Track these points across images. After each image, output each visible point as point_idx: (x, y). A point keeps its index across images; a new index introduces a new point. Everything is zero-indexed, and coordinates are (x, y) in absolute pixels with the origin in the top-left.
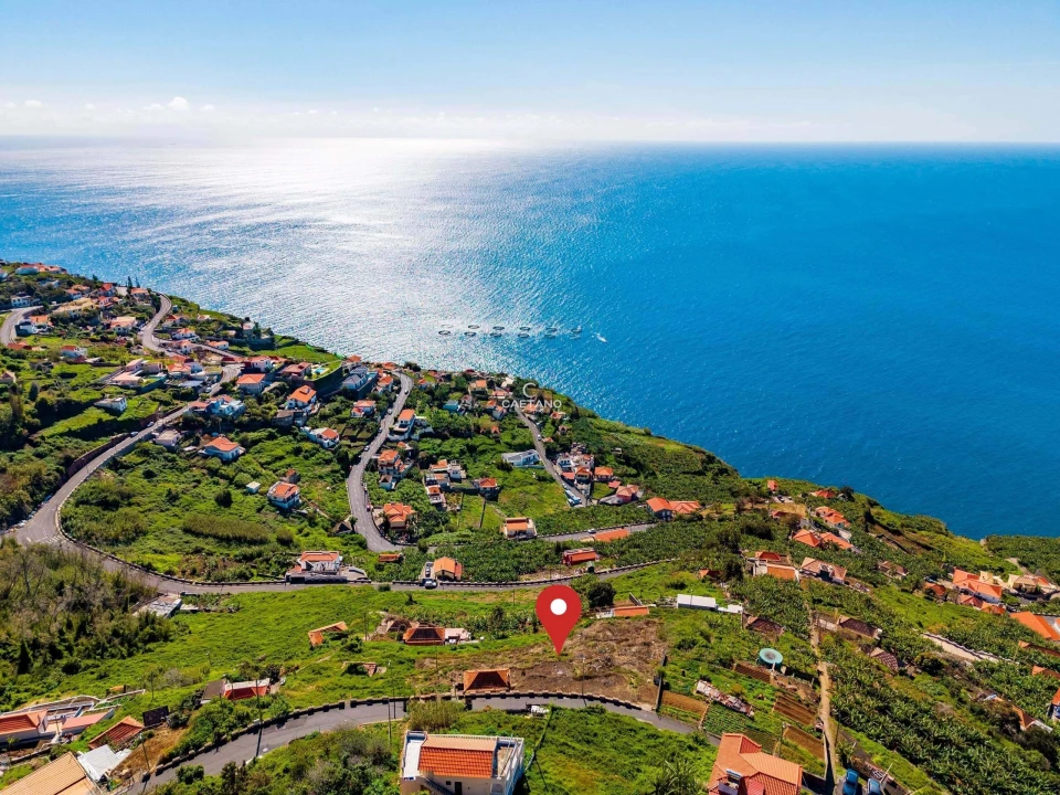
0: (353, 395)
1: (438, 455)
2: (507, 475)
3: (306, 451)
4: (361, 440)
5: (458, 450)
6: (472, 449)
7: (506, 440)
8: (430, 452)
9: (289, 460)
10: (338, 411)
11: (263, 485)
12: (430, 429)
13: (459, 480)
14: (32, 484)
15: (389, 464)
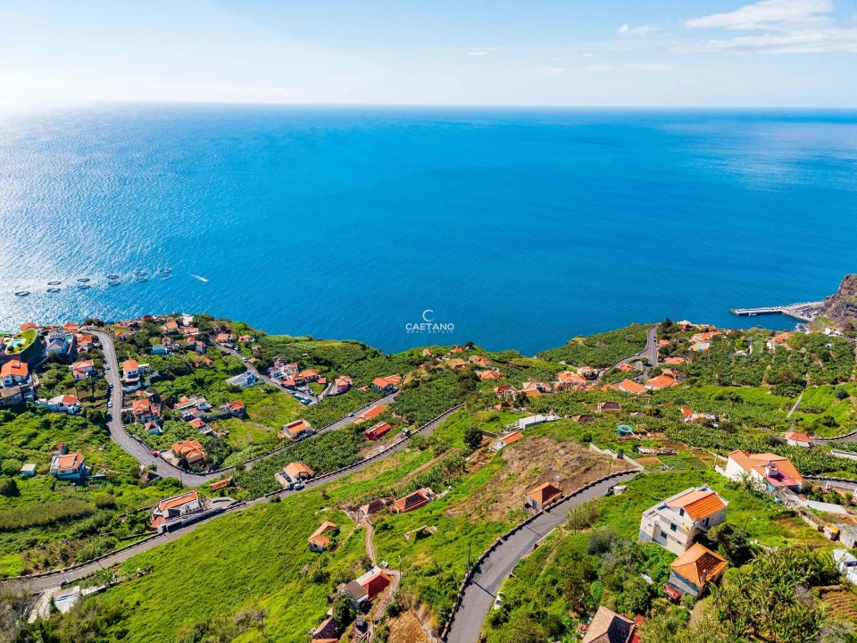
0: (65, 359)
2: (241, 395)
3: (56, 422)
4: (100, 398)
5: (189, 385)
6: (200, 382)
7: (222, 368)
8: (170, 393)
9: (44, 434)
10: (60, 377)
11: (39, 464)
12: (156, 374)
13: (209, 410)
15: (145, 412)
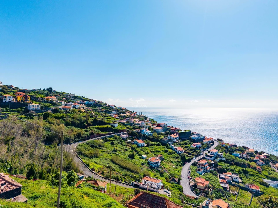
0: (194, 141)
1: (228, 170)
2: (266, 188)
3: (169, 152)
4: (193, 155)
5: (238, 170)
6: (245, 172)
7: (265, 174)
8: (224, 167)
9: (162, 153)
10: (186, 144)
11: (148, 157)
12: (224, 159)
13: (238, 183)
14: (77, 135)
15: (202, 165)
